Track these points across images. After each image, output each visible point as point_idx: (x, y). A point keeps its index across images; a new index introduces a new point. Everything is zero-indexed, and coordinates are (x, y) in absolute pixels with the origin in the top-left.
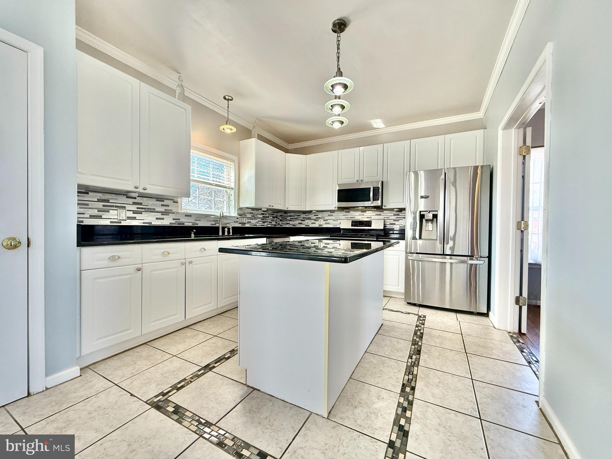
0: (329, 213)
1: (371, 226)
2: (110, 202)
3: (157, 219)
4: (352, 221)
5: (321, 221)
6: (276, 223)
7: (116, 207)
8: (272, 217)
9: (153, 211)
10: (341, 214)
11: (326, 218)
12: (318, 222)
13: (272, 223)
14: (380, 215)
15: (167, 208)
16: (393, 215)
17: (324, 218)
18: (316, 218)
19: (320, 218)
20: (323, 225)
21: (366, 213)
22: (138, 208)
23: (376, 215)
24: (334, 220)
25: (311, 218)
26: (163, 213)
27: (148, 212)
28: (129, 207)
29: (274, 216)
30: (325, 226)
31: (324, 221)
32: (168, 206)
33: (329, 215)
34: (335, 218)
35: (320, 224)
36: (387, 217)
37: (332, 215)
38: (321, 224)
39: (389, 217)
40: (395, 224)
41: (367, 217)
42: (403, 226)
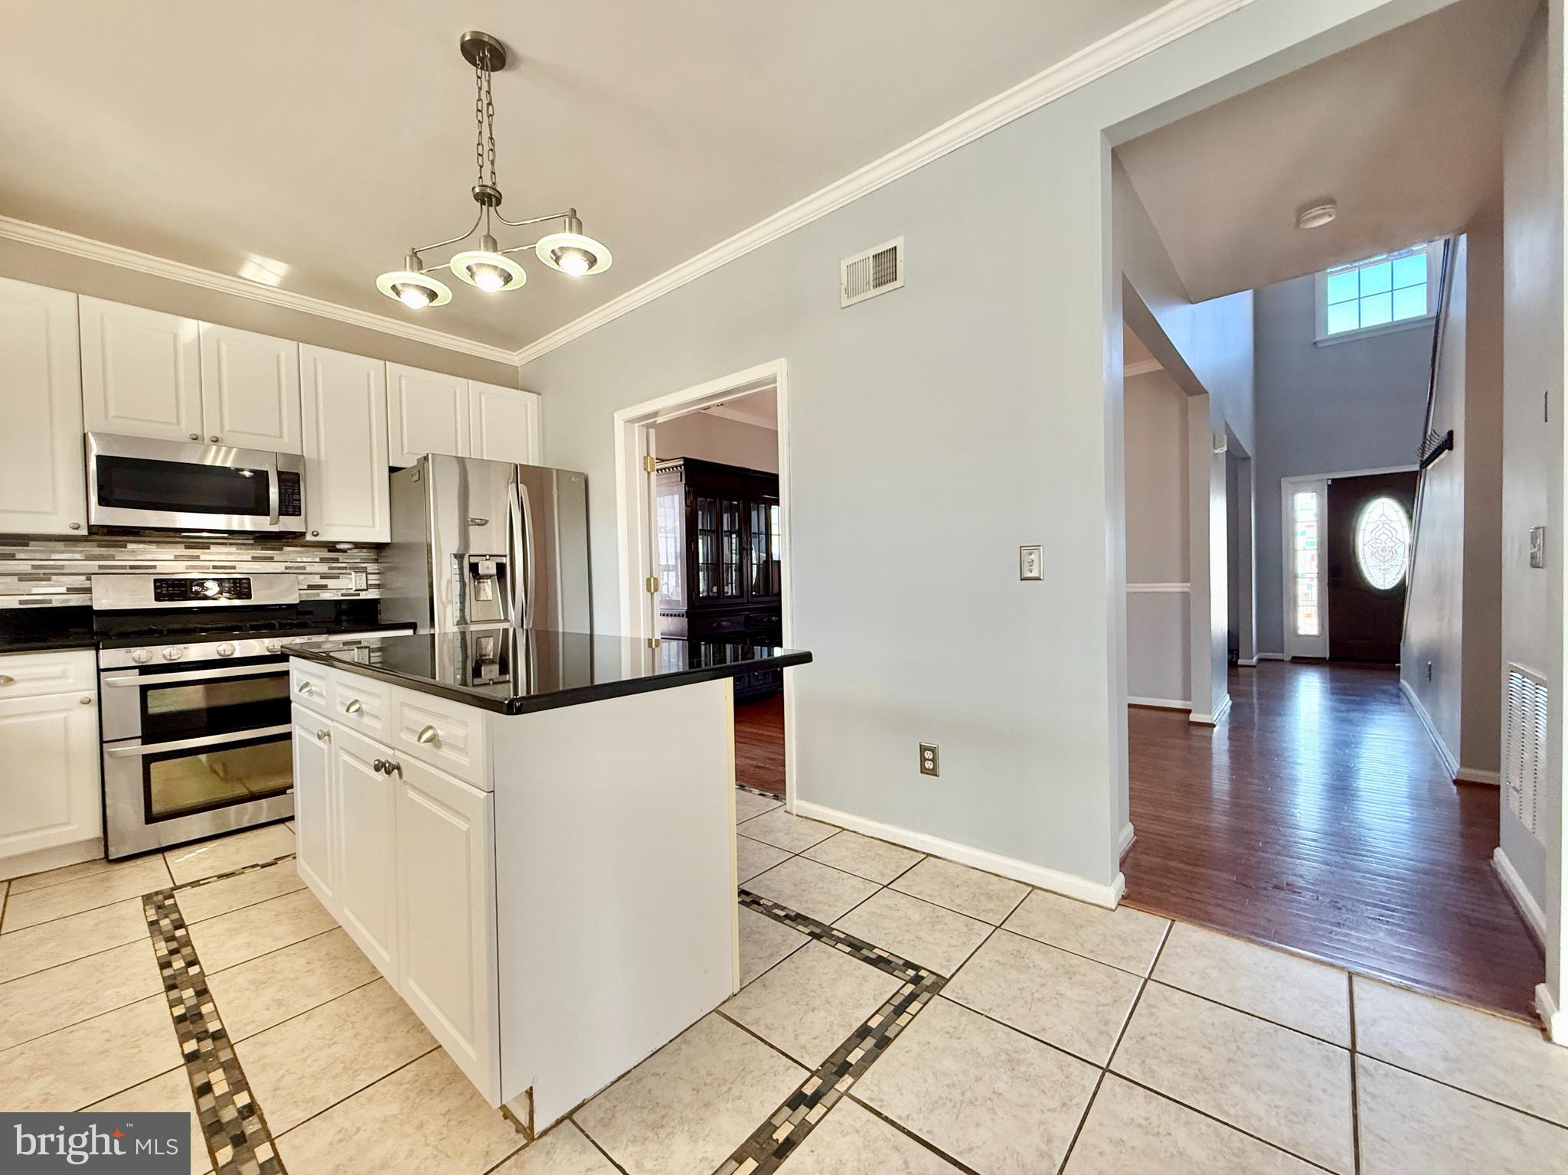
1: (249, 597)
4: (156, 581)
14: (271, 559)
16: (318, 560)
21: (209, 554)
23: (255, 559)
36: (298, 568)
39: (304, 568)
40: (326, 586)
41: (215, 567)
42: (352, 592)
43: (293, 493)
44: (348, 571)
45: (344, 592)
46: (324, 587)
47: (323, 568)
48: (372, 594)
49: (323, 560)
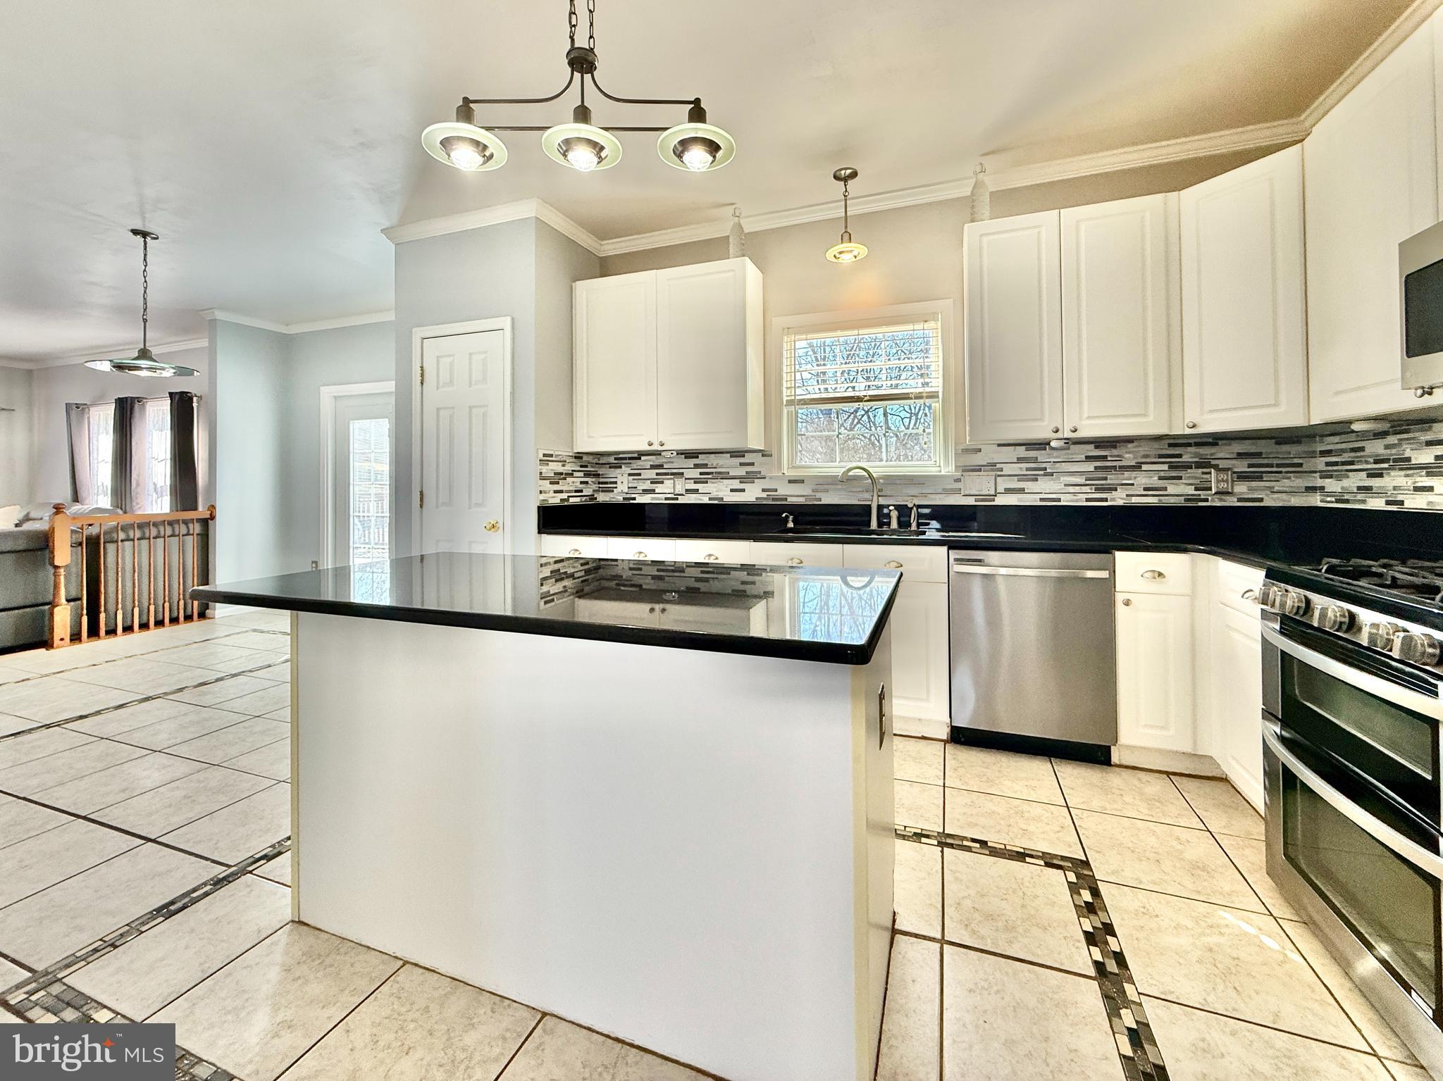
2: (665, 467)
3: (732, 490)
6: (1196, 489)
7: (672, 474)
8: (1165, 467)
9: (725, 476)
13: (1165, 489)
15: (750, 469)
22: (701, 474)
26: (742, 479)
27: (717, 479)
28: (688, 473)
29: (1186, 458)
32: (753, 464)
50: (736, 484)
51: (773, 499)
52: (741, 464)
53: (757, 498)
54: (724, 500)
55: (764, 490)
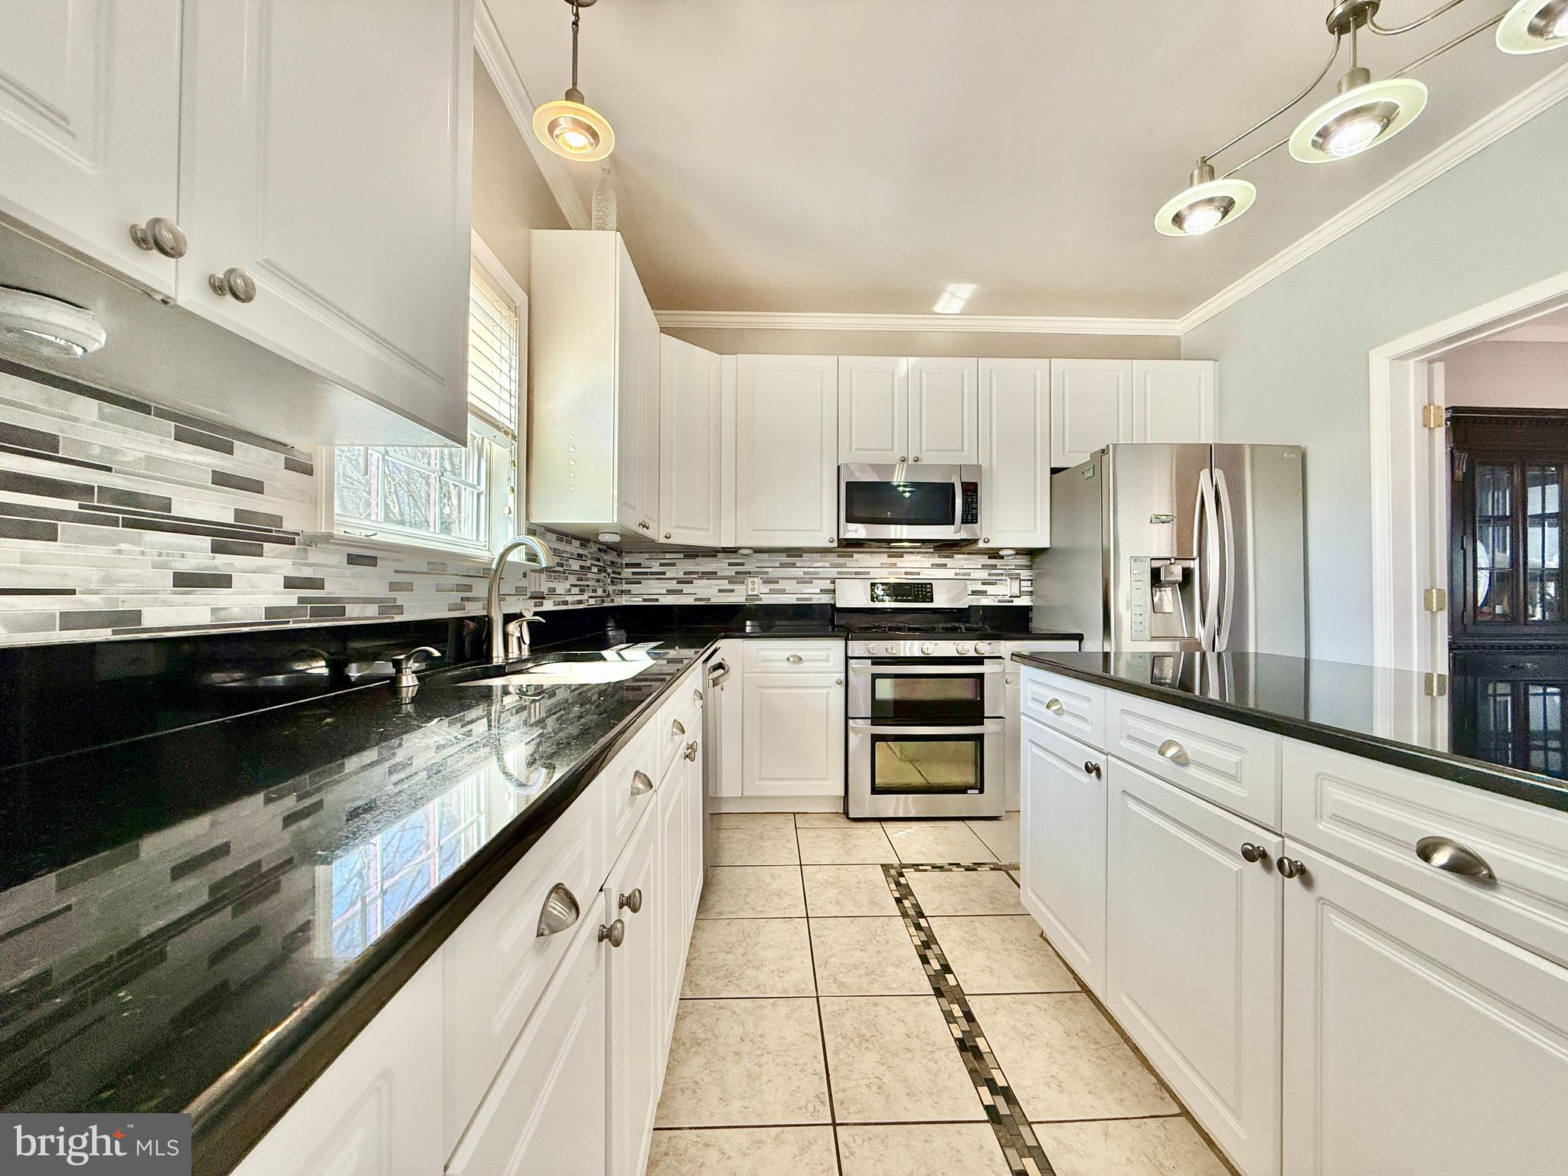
0: (784, 558)
1: (932, 601)
3: (179, 581)
4: (871, 584)
5: (753, 583)
6: (603, 592)
8: (597, 570)
10: (825, 561)
11: (773, 573)
12: (743, 587)
13: (597, 591)
14: (945, 566)
15: (249, 502)
16: (981, 566)
17: (767, 573)
18: (737, 573)
19: (750, 573)
20: (761, 596)
21: (905, 561)
23: (934, 566)
24: (800, 581)
25: (716, 573)
26: (223, 540)
29: (600, 564)
30: (768, 600)
31: (764, 582)
33: (782, 565)
34: (805, 573)
35: (750, 593)
36: (964, 574)
37: (793, 565)
38: (756, 593)
39: (970, 574)
40: (986, 592)
41: (906, 573)
42: (1007, 598)
43: (972, 502)
44: (1004, 578)
45: (1000, 598)
46: (983, 593)
47: (984, 574)
48: (1024, 601)
49: (984, 567)
50: (197, 553)
51: (316, 614)
52: (221, 479)
53: (270, 611)
54: (146, 623)
55: (290, 583)
